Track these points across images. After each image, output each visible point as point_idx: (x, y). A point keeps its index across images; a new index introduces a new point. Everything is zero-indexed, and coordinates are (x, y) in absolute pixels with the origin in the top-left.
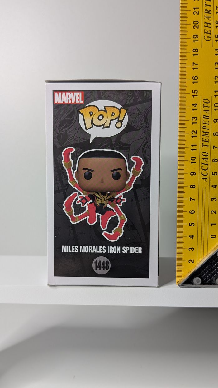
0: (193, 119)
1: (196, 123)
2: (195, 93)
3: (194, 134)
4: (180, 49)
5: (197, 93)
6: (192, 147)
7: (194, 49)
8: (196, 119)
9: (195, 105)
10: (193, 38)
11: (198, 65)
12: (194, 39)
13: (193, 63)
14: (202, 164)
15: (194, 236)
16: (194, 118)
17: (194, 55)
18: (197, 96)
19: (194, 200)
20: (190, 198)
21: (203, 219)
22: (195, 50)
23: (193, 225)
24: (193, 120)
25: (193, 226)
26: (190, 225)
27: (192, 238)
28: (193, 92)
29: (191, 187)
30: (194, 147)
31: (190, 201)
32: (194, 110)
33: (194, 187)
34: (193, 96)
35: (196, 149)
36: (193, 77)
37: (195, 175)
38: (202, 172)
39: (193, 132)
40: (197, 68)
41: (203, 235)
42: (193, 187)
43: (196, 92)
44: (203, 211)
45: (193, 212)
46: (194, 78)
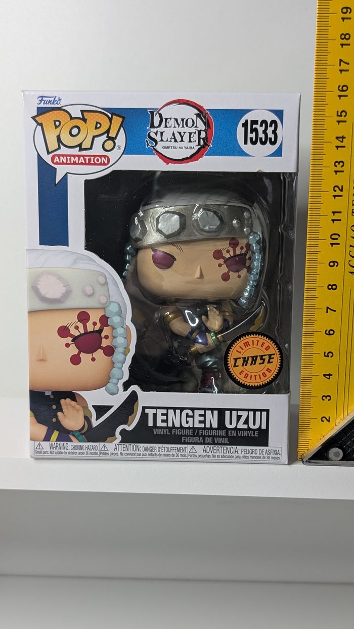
0: (337, 164)
1: (343, 171)
2: (341, 116)
3: (338, 193)
4: (316, 33)
5: (345, 116)
6: (334, 215)
7: (342, 34)
8: (341, 164)
9: (341, 139)
10: (342, 14)
11: (348, 64)
12: (344, 15)
13: (341, 60)
14: (351, 246)
15: (332, 375)
16: (339, 163)
17: (342, 45)
18: (345, 121)
19: (335, 311)
20: (328, 308)
21: (349, 344)
22: (345, 36)
23: (330, 355)
24: (336, 166)
25: (332, 357)
26: (325, 356)
27: (329, 378)
28: (339, 114)
29: (330, 287)
30: (337, 216)
31: (327, 312)
32: (339, 148)
33: (334, 287)
34: (339, 122)
35: (340, 220)
36: (339, 86)
37: (337, 266)
38: (350, 261)
39: (336, 188)
40: (348, 70)
41: (348, 374)
42: (332, 287)
43: (344, 114)
44: (350, 332)
45: (331, 332)
46: (340, 88)
